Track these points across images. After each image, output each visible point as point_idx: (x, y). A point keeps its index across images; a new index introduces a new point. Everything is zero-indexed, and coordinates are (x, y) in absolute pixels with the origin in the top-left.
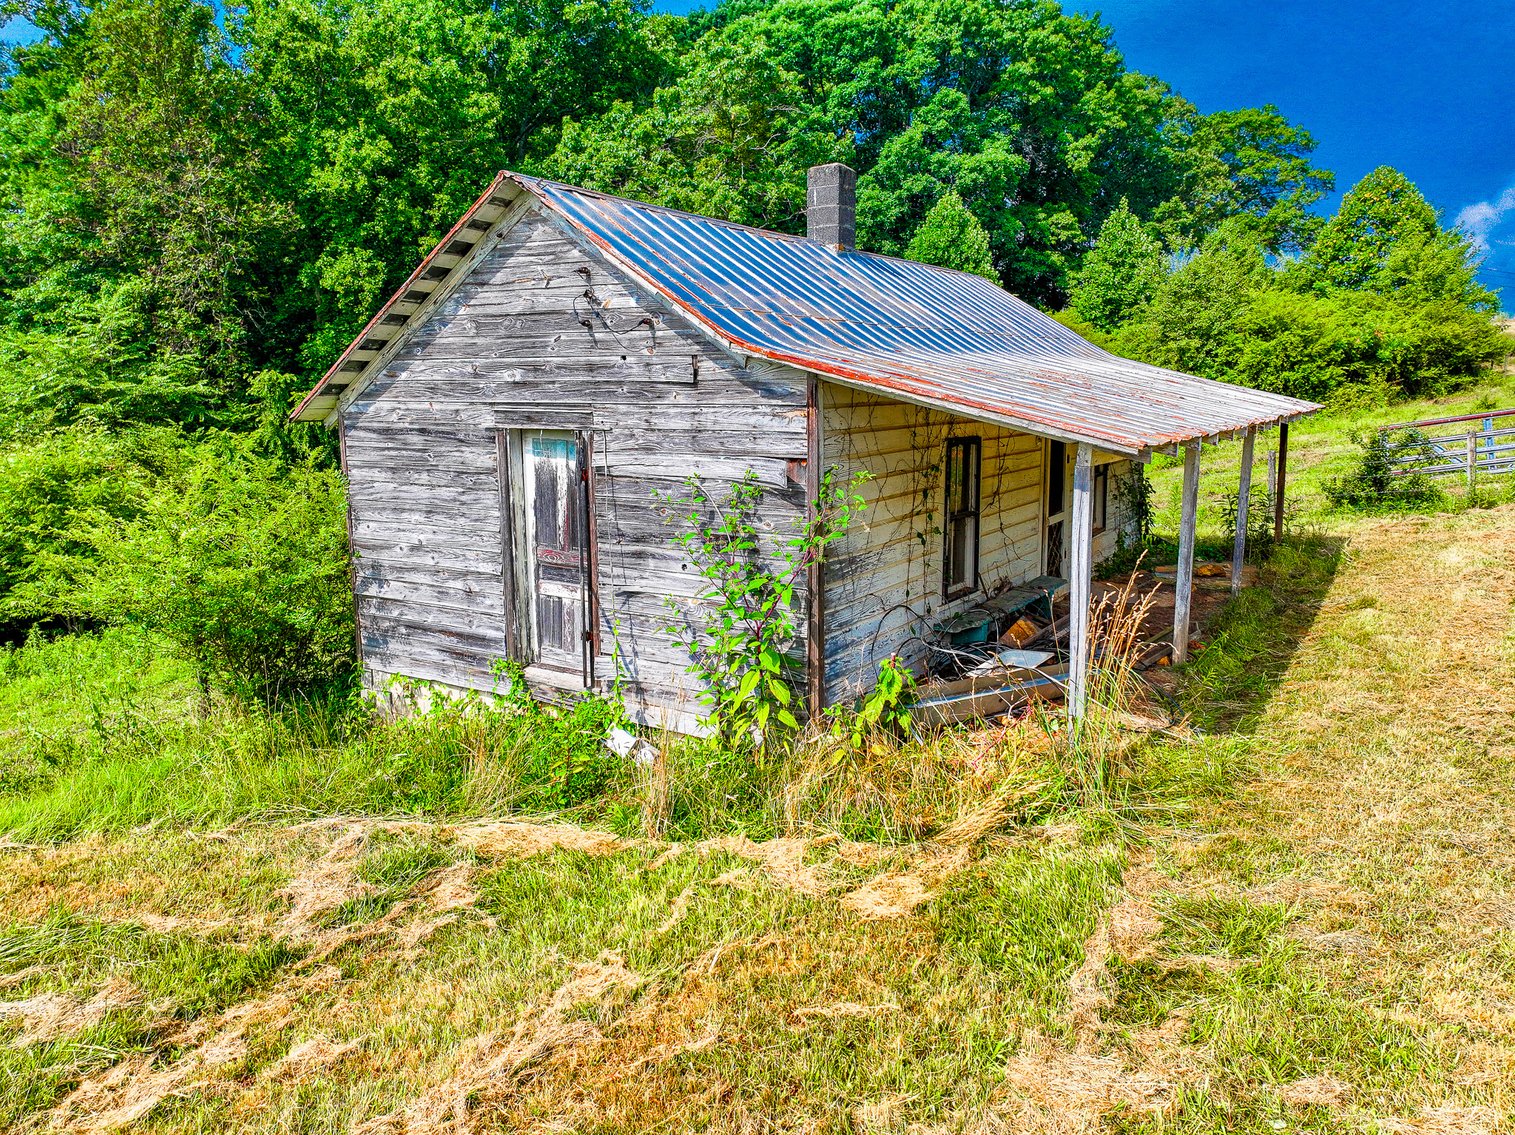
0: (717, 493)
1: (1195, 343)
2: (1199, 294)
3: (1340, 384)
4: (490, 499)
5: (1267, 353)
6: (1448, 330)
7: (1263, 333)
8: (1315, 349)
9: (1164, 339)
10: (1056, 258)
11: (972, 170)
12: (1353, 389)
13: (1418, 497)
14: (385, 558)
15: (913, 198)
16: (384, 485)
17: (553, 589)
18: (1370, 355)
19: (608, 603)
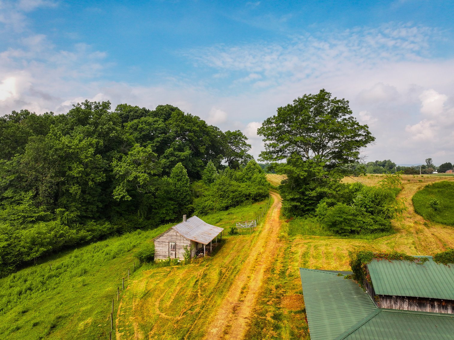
0: (185, 246)
1: (223, 193)
2: (223, 184)
3: (245, 201)
4: (168, 246)
5: (234, 195)
6: (261, 191)
7: (233, 192)
8: (241, 195)
9: (218, 192)
10: (199, 169)
11: (183, 156)
12: (247, 201)
13: (236, 233)
14: (158, 250)
15: (172, 161)
16: (158, 245)
17: (172, 252)
18: (249, 195)
19: (177, 253)
